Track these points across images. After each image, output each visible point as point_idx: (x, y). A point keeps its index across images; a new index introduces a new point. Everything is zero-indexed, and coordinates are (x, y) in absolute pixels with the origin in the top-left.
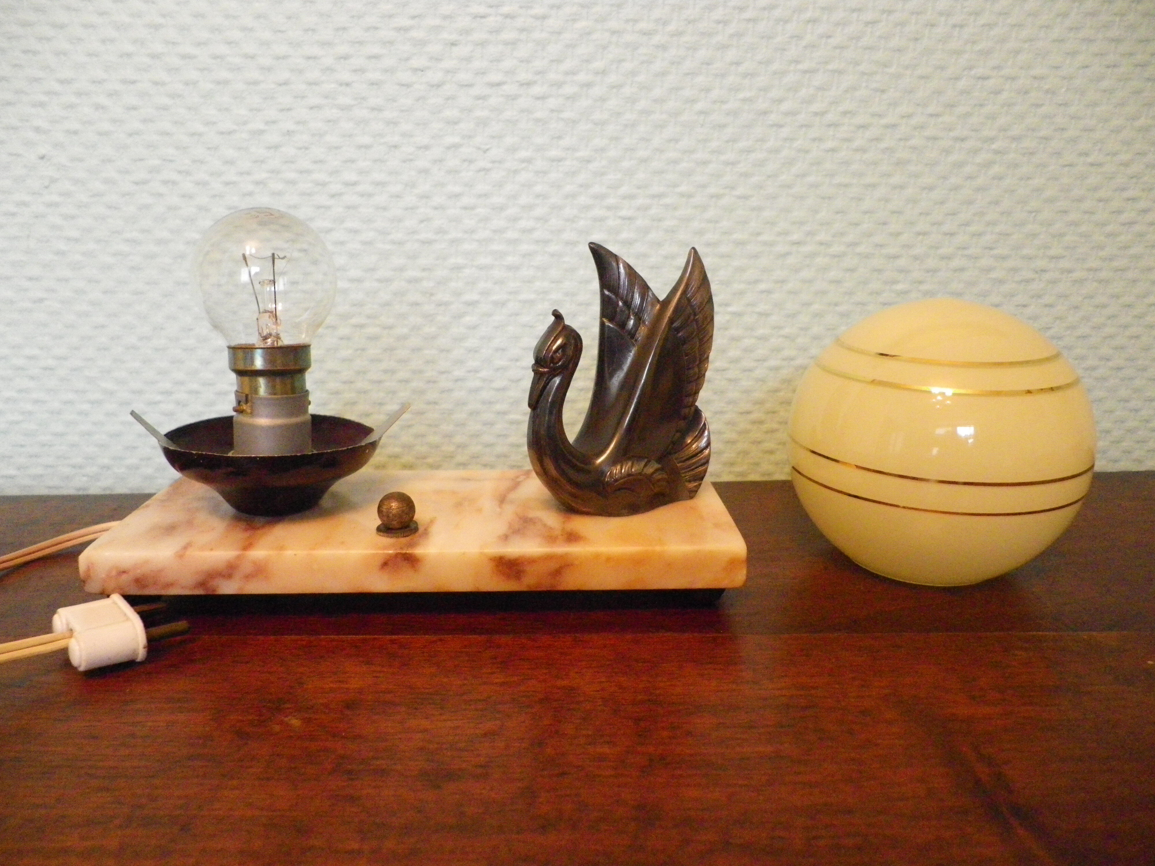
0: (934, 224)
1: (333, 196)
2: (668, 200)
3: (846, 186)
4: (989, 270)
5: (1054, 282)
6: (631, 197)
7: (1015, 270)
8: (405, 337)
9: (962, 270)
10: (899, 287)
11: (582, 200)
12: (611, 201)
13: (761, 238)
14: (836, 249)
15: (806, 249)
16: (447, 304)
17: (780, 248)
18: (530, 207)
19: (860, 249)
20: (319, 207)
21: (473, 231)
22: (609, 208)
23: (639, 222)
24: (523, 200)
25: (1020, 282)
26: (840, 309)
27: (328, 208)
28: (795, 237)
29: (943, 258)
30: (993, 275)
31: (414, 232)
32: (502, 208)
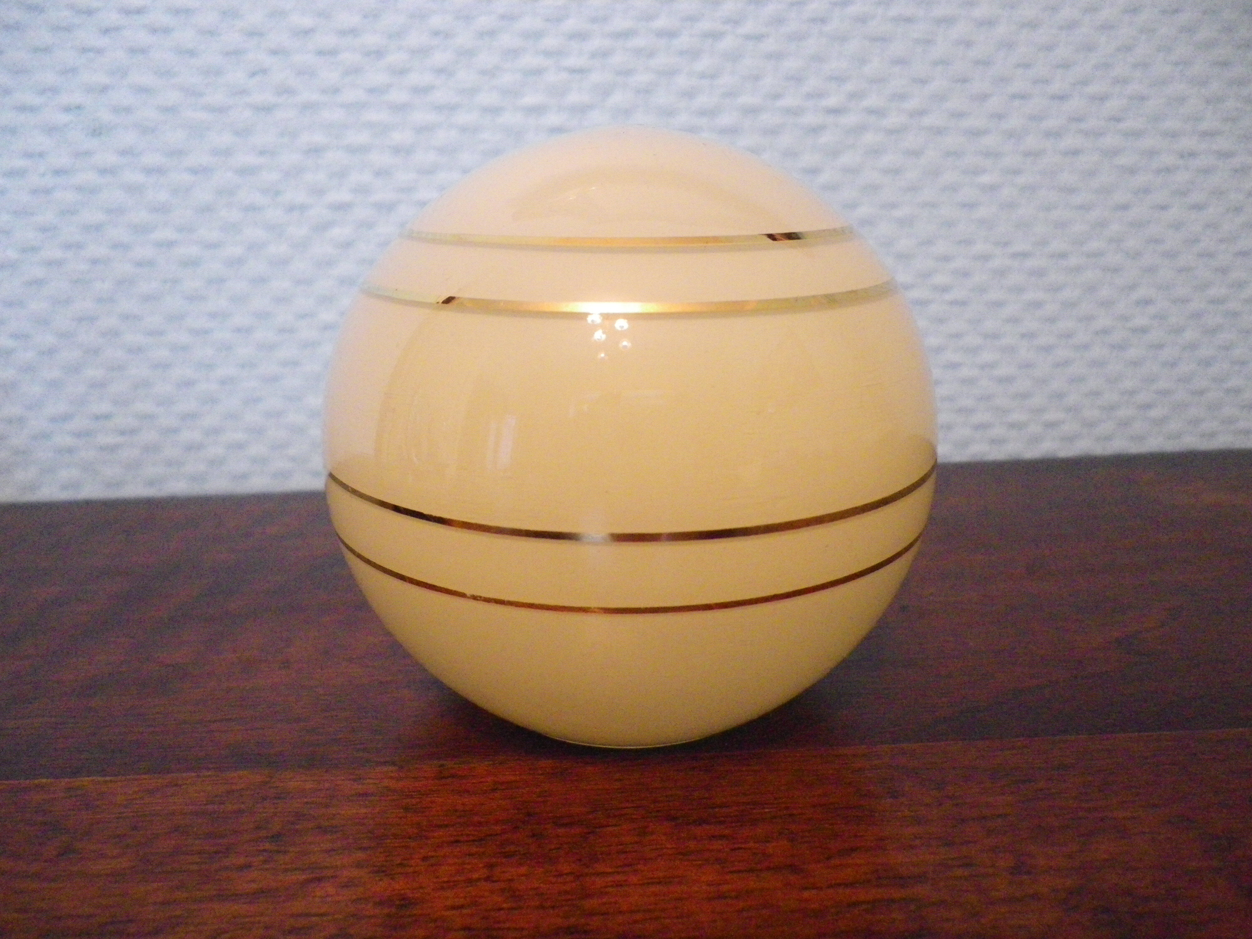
0: (1036, 82)
1: (106, 31)
2: (639, 42)
3: (909, 20)
4: (1115, 152)
5: (1207, 171)
6: (580, 36)
7: (1151, 153)
8: (239, 261)
9: (1075, 152)
10: (985, 179)
11: (506, 40)
12: (550, 42)
13: (780, 103)
14: (893, 120)
15: (851, 119)
16: (303, 208)
17: (809, 119)
18: (423, 52)
19: (927, 121)
20: (84, 50)
21: (336, 90)
22: (548, 54)
23: (595, 77)
24: (415, 39)
25: (1159, 171)
26: (898, 213)
27: (99, 51)
28: (832, 101)
29: (1048, 134)
30: (1122, 160)
31: (243, 92)
32: (379, 53)
